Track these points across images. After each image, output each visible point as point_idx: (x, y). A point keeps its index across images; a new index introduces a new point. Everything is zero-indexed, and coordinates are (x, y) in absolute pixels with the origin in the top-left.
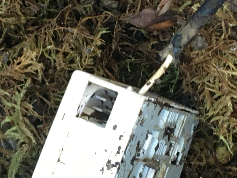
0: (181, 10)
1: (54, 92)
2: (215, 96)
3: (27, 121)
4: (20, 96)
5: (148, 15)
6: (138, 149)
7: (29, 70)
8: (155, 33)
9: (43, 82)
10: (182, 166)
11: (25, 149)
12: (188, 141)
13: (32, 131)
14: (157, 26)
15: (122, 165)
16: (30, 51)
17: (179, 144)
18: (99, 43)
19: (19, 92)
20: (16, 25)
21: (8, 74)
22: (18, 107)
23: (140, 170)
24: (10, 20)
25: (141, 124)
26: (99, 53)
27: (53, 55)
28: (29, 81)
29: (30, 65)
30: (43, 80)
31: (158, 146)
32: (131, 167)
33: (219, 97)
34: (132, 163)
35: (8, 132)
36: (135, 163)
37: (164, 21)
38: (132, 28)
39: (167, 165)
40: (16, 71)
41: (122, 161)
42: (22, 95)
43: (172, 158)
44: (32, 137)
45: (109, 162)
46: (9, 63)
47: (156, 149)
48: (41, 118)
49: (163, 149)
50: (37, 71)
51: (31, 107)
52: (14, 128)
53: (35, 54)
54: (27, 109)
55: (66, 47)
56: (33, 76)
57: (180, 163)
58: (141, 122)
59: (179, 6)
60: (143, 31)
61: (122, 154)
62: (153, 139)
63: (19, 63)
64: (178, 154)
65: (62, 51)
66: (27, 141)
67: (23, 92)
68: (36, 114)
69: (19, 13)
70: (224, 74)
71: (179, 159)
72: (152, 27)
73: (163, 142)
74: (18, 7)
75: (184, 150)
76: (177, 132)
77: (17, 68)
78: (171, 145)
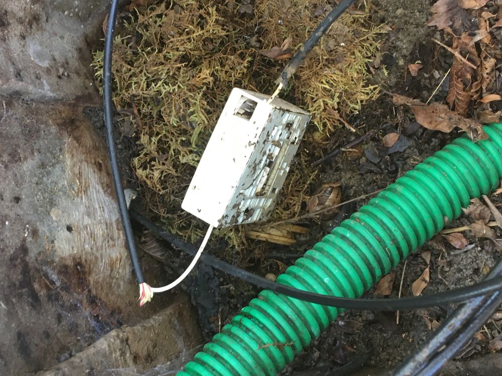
0: (296, 48)
1: (219, 94)
2: (314, 100)
3: (203, 111)
4: (199, 96)
5: (276, 51)
6: (268, 135)
7: (205, 81)
8: (280, 62)
9: (213, 89)
10: (298, 145)
11: (201, 127)
12: (302, 131)
13: (205, 117)
14: (281, 57)
15: (257, 145)
16: (205, 70)
17: (296, 132)
18: (246, 65)
19: (199, 94)
20: (199, 56)
21: (193, 83)
22: (198, 103)
23: (270, 147)
24: (196, 52)
25: (270, 122)
26: (245, 70)
27: (219, 73)
28: (205, 88)
29: (205, 78)
30: (213, 87)
31: (281, 134)
32: (263, 146)
33: (316, 101)
34: (264, 143)
35: (192, 117)
36: (266, 143)
37: (285, 54)
38: (265, 58)
39: (288, 145)
40: (197, 81)
41: (258, 142)
42: (200, 95)
43: (291, 140)
44: (205, 120)
45: (250, 142)
46: (193, 77)
47: (280, 135)
48: (211, 110)
49: (285, 136)
50: (209, 82)
51: (206, 103)
52: (195, 115)
53: (208, 72)
54: (203, 105)
55: (227, 67)
56: (207, 84)
57: (297, 144)
58: (270, 121)
59: (296, 46)
60: (272, 60)
61: (257, 138)
62: (278, 130)
63: (199, 77)
64: (296, 138)
65: (224, 70)
66: (202, 122)
67: (201, 94)
68: (208, 107)
69: (201, 49)
70: (319, 86)
71: (296, 141)
72: (278, 58)
73: (285, 131)
74: (201, 45)
75: (300, 136)
76: (295, 126)
77: (198, 80)
78: (291, 133)
